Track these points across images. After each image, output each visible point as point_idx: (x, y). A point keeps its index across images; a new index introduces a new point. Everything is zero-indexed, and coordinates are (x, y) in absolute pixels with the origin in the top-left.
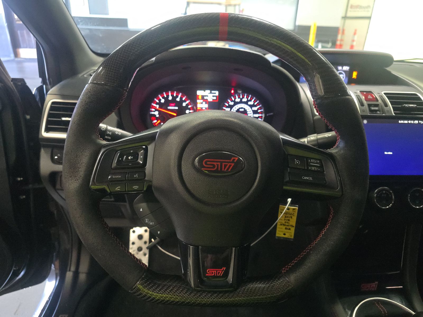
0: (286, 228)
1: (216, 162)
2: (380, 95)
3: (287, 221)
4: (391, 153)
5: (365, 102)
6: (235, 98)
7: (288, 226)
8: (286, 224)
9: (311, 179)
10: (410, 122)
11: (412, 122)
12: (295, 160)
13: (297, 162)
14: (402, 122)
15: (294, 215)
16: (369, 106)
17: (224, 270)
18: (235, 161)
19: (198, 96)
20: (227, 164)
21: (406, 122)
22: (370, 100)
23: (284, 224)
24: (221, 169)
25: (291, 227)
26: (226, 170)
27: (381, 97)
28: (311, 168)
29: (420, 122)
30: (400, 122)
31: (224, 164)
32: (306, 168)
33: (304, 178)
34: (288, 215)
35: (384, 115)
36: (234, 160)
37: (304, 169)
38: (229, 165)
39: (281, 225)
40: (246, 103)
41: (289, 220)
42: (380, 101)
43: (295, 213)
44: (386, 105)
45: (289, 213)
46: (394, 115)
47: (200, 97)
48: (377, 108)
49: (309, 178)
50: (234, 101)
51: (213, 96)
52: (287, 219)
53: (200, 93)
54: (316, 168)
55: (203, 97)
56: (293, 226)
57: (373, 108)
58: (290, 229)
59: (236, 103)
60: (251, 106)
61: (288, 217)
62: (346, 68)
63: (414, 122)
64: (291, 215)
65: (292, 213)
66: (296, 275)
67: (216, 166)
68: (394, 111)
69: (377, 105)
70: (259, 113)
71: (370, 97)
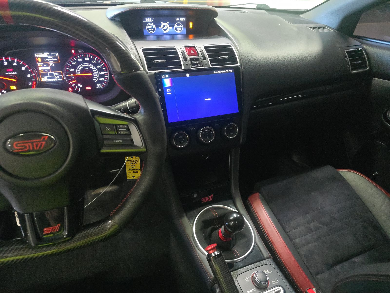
0: (134, 172)
1: (27, 143)
2: (201, 49)
3: (133, 166)
4: (210, 99)
5: (188, 57)
6: (77, 59)
7: (135, 170)
8: (133, 168)
9: (121, 141)
10: (222, 72)
11: (224, 71)
12: (106, 128)
13: (108, 129)
14: (216, 72)
15: (137, 161)
16: (192, 60)
17: (60, 226)
18: (46, 139)
19: (37, 58)
20: (38, 143)
21: (219, 72)
22: (192, 55)
23: (132, 169)
24: (33, 148)
25: (137, 171)
26: (38, 148)
27: (201, 51)
28: (121, 133)
29: (230, 71)
30: (215, 72)
31: (34, 144)
32: (116, 133)
33: (115, 141)
34: (133, 162)
35: (203, 67)
36: (44, 139)
37: (115, 134)
38: (40, 144)
39: (129, 170)
40: (89, 62)
41: (134, 165)
42: (200, 55)
43: (138, 160)
44: (205, 59)
45: (133, 160)
46: (211, 67)
47: (40, 60)
48: (197, 62)
49: (120, 141)
50: (77, 61)
51: (54, 58)
52: (132, 165)
53: (38, 56)
54: (124, 132)
55: (43, 59)
56: (139, 170)
57: (194, 62)
58: (137, 172)
59: (79, 63)
60: (95, 65)
61: (133, 163)
62: (183, 19)
63: (225, 72)
64: (135, 161)
65: (136, 160)
66: (119, 216)
67: (28, 146)
68: (211, 63)
69: (197, 59)
70: (104, 71)
71: (192, 52)
